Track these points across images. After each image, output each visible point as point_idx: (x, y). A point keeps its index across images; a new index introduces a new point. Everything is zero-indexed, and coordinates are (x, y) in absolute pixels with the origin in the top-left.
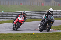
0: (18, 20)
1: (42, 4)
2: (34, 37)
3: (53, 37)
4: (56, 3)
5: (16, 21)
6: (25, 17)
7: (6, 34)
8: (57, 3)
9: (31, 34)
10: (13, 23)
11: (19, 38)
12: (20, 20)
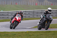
0: (16, 19)
1: (35, 4)
2: (28, 35)
3: (46, 35)
4: (48, 2)
5: (14, 20)
6: (22, 16)
7: (2, 32)
8: (50, 2)
9: (26, 32)
10: (11, 22)
11: (15, 36)
12: (17, 19)
